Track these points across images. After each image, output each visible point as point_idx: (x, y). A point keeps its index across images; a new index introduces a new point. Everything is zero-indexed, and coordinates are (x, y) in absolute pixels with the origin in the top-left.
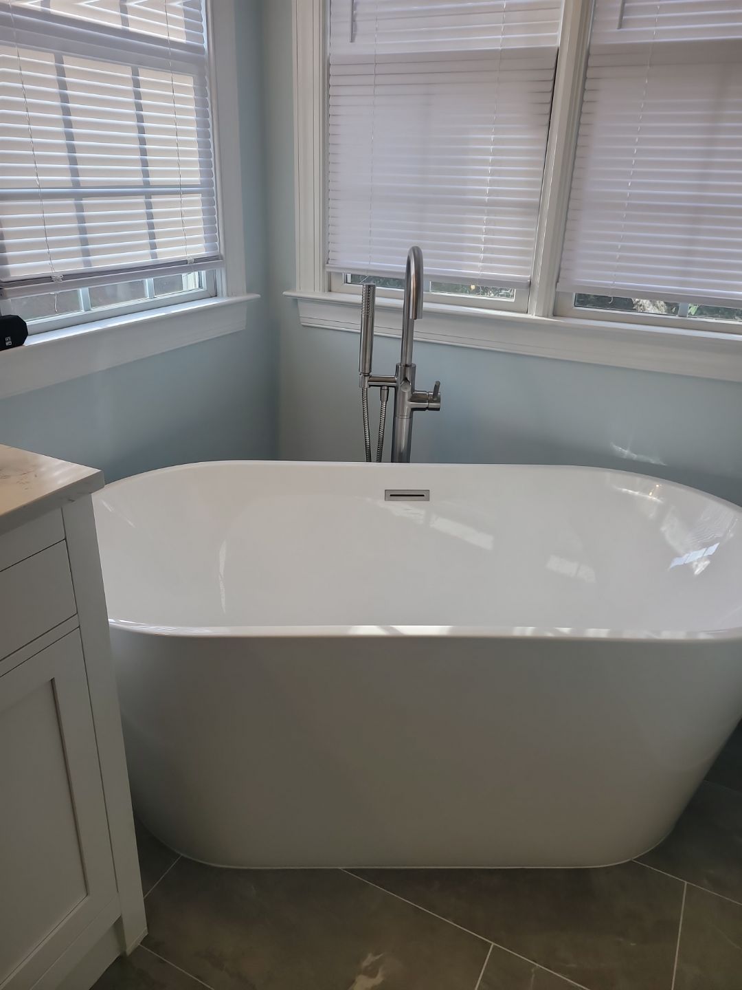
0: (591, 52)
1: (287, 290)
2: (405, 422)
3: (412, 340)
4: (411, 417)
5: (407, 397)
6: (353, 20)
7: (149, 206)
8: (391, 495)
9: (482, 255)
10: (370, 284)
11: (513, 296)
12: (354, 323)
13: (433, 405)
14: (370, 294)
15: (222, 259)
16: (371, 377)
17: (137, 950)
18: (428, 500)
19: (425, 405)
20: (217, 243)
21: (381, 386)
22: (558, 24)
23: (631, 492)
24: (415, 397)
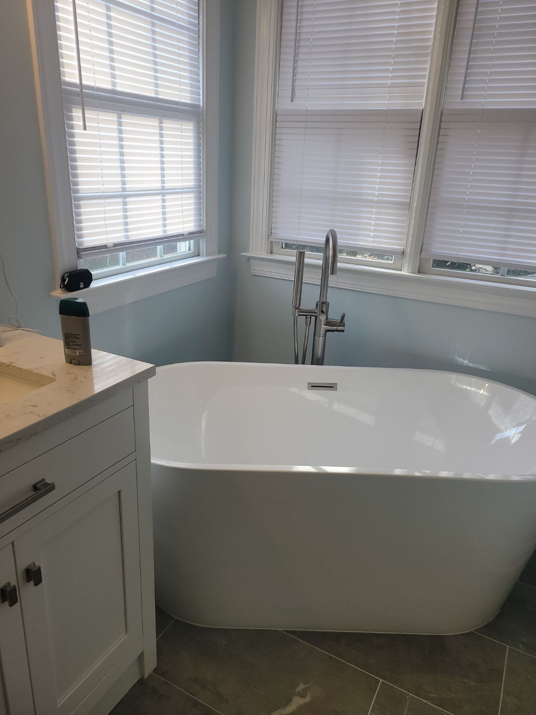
0: (443, 113)
1: (242, 252)
2: (321, 339)
3: (327, 286)
4: (325, 336)
5: (323, 323)
6: (293, 89)
7: (164, 201)
8: (312, 386)
9: (372, 234)
10: (301, 250)
11: (391, 260)
12: (290, 275)
13: (339, 328)
14: (301, 256)
15: (204, 232)
16: (300, 309)
17: (150, 676)
18: (336, 390)
19: (335, 328)
20: (202, 223)
21: (306, 315)
22: (423, 95)
23: (469, 388)
24: (328, 323)
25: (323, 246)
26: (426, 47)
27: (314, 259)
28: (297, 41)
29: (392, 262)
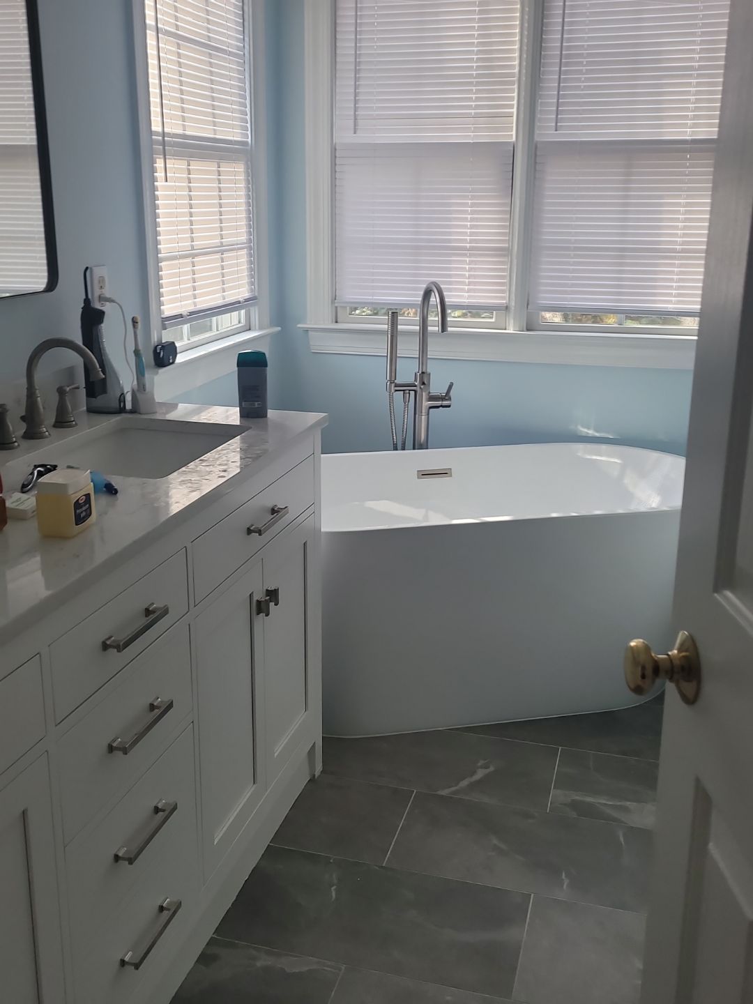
0: (537, 146)
1: (299, 323)
2: (424, 419)
3: (427, 358)
4: (428, 414)
5: (424, 398)
6: (356, 119)
7: (222, 260)
11: (492, 318)
13: (445, 403)
14: (394, 323)
15: (255, 299)
16: (395, 383)
18: (451, 476)
19: (439, 403)
20: (253, 287)
21: (404, 391)
22: (514, 126)
23: (598, 458)
24: (431, 398)
26: (512, 75)
29: (493, 320)
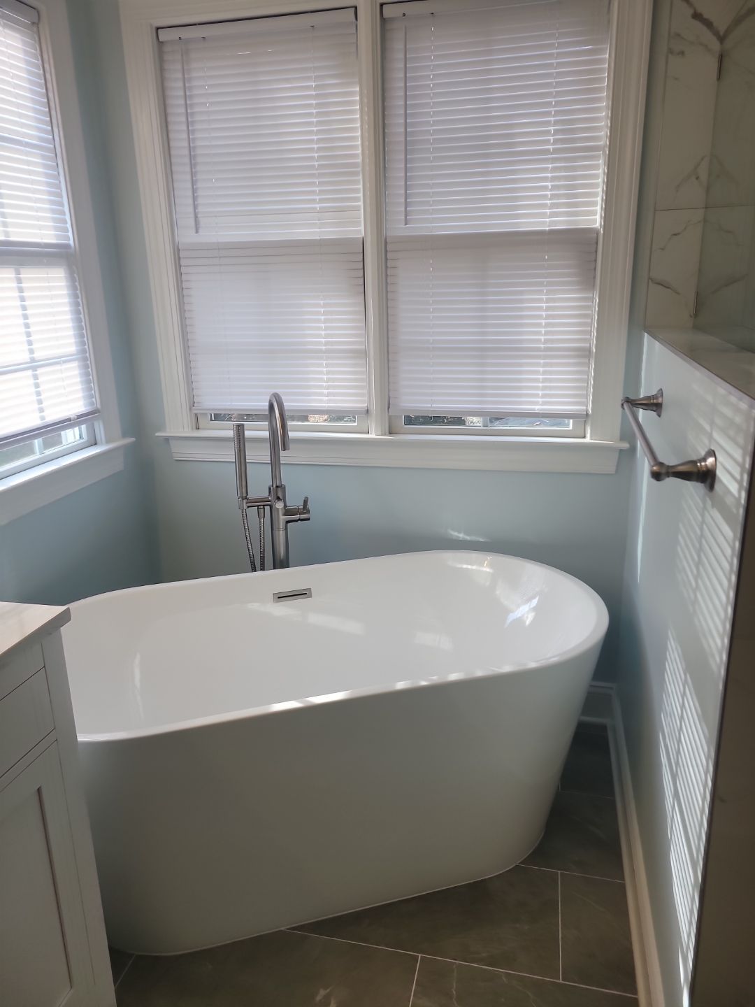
0: (388, 241)
1: (159, 430)
2: (282, 534)
3: (280, 464)
4: (286, 529)
5: (281, 513)
6: (196, 217)
7: (36, 377)
8: (279, 598)
9: (325, 391)
10: (238, 421)
11: (355, 421)
12: (229, 455)
13: (303, 516)
14: (240, 430)
15: (99, 412)
16: (248, 499)
18: (311, 597)
19: (297, 517)
20: (94, 400)
21: (258, 506)
22: (360, 221)
23: (469, 567)
24: (287, 512)
25: (267, 413)
26: (355, 165)
27: (258, 431)
28: (192, 157)
29: (356, 424)
